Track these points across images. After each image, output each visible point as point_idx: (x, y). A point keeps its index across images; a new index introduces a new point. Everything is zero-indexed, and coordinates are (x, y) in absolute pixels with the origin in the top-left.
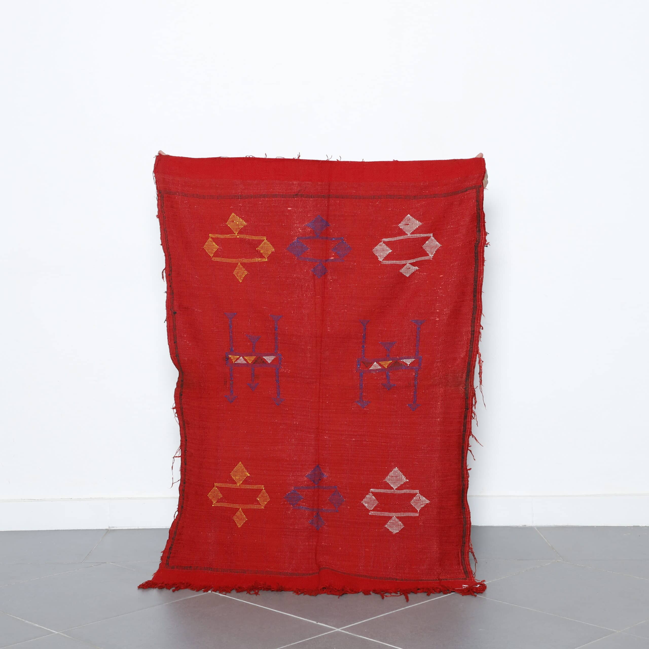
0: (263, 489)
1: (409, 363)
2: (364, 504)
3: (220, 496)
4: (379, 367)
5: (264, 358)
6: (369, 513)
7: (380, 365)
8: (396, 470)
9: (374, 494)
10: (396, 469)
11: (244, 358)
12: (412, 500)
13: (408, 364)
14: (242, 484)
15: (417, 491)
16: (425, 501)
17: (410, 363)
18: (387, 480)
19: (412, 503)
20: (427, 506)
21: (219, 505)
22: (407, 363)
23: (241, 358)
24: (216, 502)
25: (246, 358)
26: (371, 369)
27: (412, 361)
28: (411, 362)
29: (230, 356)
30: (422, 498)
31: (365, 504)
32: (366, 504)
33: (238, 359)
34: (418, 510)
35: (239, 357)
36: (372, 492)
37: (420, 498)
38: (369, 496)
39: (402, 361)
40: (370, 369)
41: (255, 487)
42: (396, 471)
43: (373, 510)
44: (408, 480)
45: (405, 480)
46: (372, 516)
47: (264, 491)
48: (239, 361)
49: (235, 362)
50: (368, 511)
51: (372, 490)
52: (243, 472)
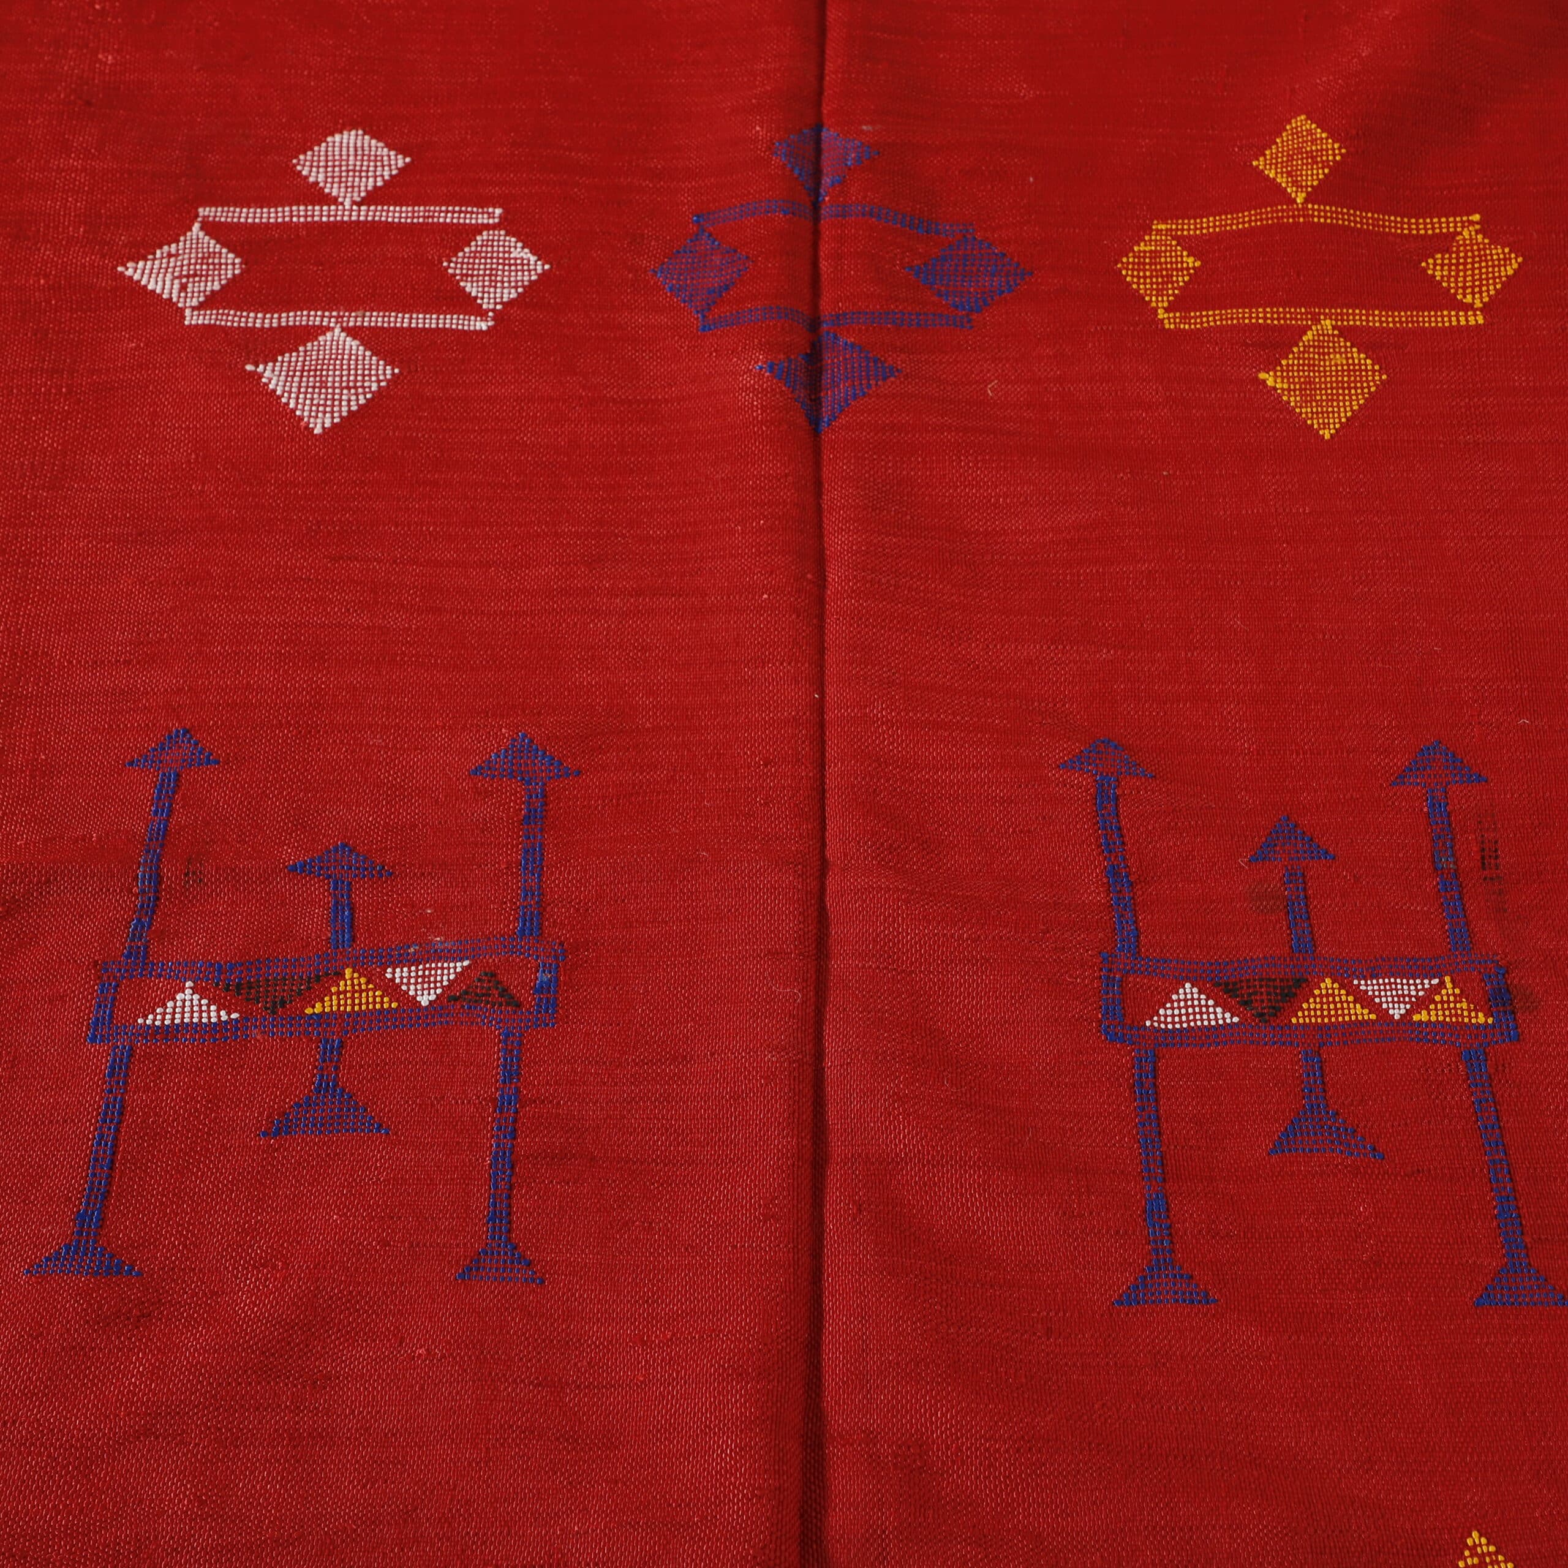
0: (1167, 310)
1: (179, 996)
2: (533, 259)
3: (1435, 265)
4: (399, 974)
5: (1228, 1015)
6: (500, 217)
7: (392, 989)
8: (319, 421)
9: (469, 306)
10: (323, 423)
11: (1375, 1008)
12: (229, 276)
13: (188, 991)
14: (1304, 330)
15: (191, 319)
16: (151, 273)
17: (174, 999)
18: (385, 370)
19: (231, 264)
20: (141, 251)
21: (1443, 225)
22: (196, 997)
23: (1397, 1013)
24: (1461, 233)
25: (1361, 1013)
26: (459, 964)
27: (164, 1014)
28: (170, 1004)
29: (1481, 1019)
30: (167, 286)
31: (529, 255)
32: (522, 259)
33: (1421, 1004)
34: (196, 227)
35: (1416, 1018)
36: (482, 313)
37: (183, 288)
38: (502, 293)
39: (229, 1014)
40: (466, 963)
41: (1210, 318)
42: (325, 412)
43: (478, 229)
44: (249, 367)
45: (265, 370)
46: (483, 202)
47: (1160, 305)
48: (1415, 988)
49: (1442, 984)
50: (507, 225)
51: (482, 326)
52: (1308, 390)
